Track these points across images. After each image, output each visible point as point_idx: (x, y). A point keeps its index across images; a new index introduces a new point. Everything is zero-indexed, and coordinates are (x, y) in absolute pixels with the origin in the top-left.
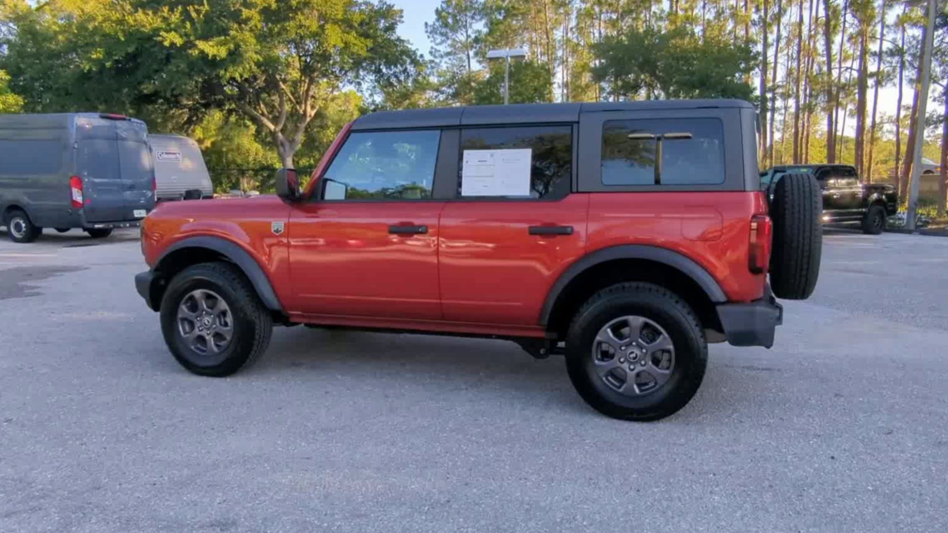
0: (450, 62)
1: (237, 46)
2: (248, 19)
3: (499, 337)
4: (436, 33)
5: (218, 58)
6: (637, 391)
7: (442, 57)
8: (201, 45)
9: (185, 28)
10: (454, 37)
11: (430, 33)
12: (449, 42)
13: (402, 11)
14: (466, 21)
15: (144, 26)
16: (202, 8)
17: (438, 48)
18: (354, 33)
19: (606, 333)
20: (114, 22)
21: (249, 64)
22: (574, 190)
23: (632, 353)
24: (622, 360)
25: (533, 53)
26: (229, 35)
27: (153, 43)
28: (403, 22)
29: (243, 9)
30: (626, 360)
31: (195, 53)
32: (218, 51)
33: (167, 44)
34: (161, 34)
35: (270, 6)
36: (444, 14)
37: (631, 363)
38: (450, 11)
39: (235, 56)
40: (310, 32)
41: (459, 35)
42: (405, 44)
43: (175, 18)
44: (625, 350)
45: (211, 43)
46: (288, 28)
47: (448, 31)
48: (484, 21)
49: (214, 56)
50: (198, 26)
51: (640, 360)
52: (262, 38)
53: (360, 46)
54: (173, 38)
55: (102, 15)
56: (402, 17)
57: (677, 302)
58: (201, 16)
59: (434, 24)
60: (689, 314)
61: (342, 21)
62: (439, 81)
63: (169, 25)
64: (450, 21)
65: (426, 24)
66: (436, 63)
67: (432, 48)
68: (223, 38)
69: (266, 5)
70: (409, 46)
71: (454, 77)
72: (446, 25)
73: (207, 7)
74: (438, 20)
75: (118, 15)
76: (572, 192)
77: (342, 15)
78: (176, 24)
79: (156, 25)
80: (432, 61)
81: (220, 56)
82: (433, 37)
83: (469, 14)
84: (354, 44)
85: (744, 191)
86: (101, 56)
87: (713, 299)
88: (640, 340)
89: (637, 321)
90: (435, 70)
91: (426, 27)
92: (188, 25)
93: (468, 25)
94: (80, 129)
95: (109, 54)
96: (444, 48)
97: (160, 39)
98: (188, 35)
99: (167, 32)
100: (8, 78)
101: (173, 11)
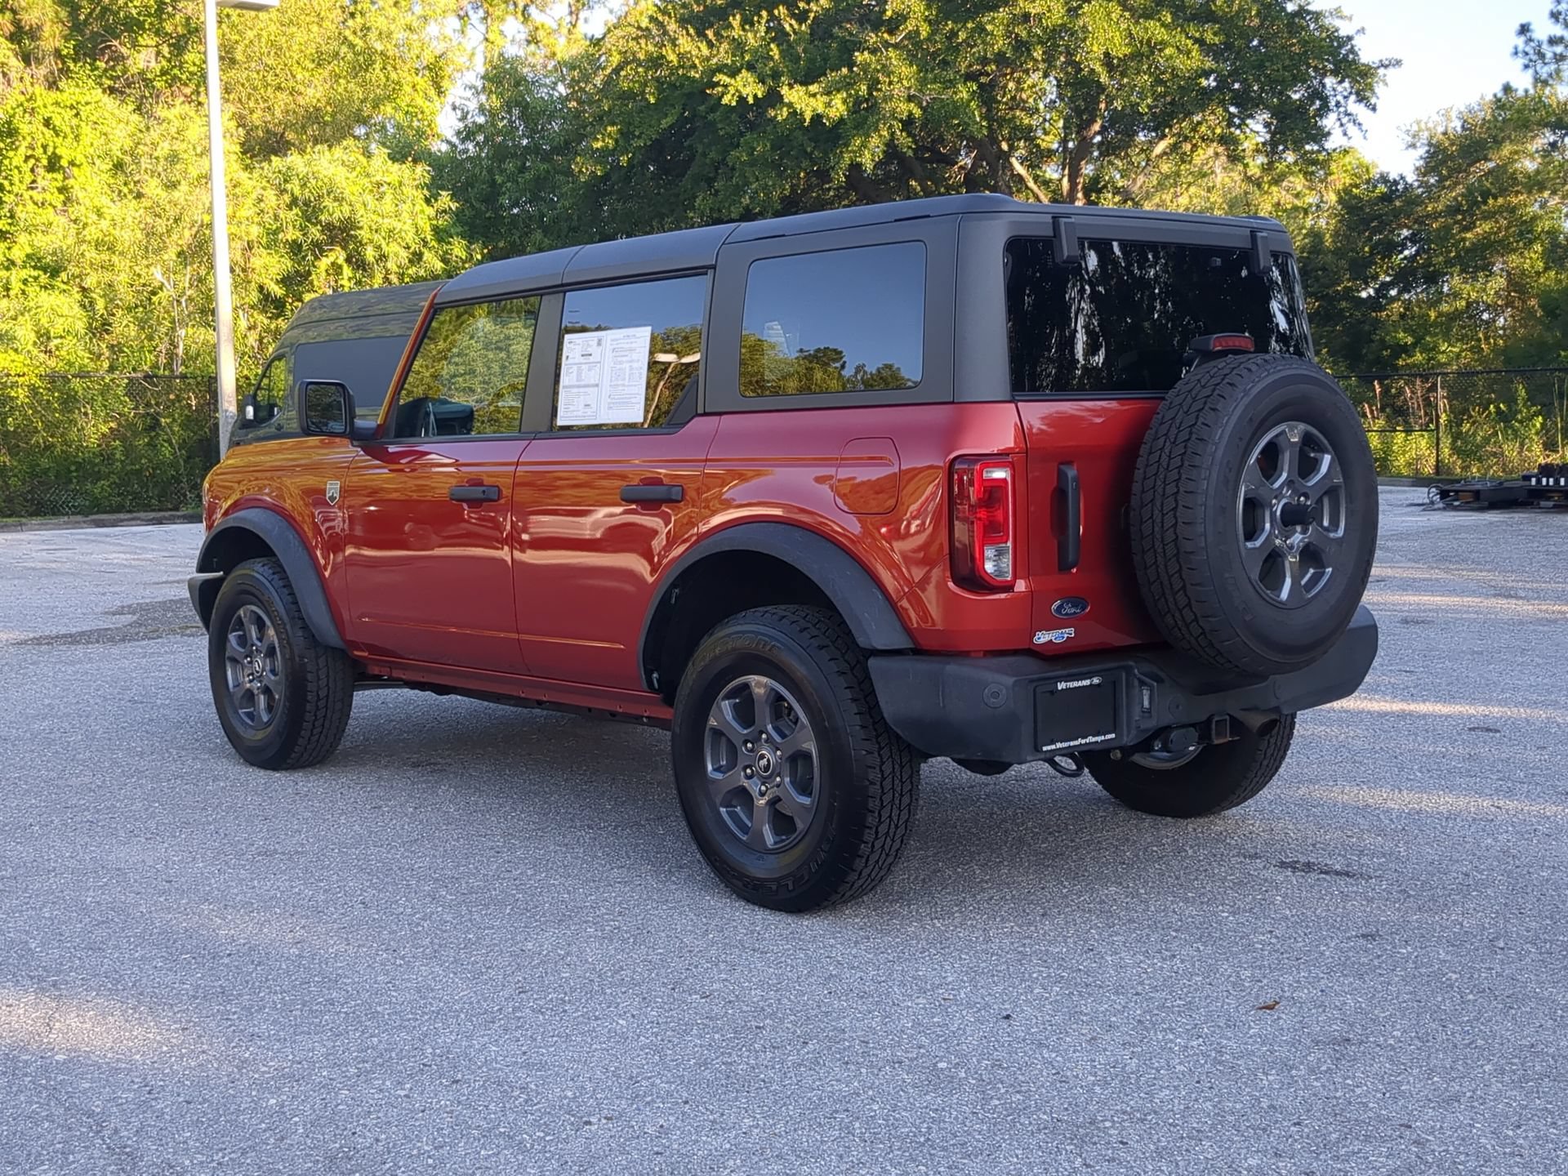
1: (873, 86)
5: (827, 122)
8: (794, 95)
9: (772, 58)
15: (694, 66)
20: (642, 64)
21: (890, 127)
26: (855, 62)
31: (781, 114)
32: (828, 105)
33: (730, 100)
34: (718, 79)
39: (864, 113)
43: (754, 38)
45: (813, 88)
49: (817, 118)
50: (798, 51)
54: (748, 87)
55: (620, 53)
63: (741, 56)
68: (845, 70)
75: (651, 48)
78: (753, 53)
79: (714, 61)
81: (828, 119)
86: (611, 143)
92: (775, 51)
95: (626, 135)
97: (717, 91)
98: (776, 75)
99: (733, 72)
100: (454, 205)
101: (752, 25)
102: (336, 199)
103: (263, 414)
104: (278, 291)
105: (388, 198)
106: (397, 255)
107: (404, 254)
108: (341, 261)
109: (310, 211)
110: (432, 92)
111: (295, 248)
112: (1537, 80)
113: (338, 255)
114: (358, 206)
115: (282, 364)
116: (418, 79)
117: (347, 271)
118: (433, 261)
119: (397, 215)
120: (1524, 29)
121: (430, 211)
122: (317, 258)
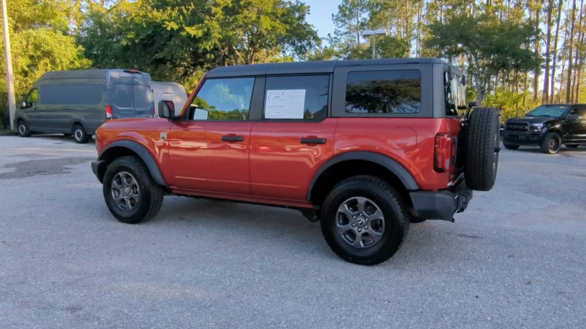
0: (346, 38)
1: (209, 29)
2: (216, 14)
3: (290, 207)
4: (338, 20)
5: (197, 37)
6: (362, 245)
7: (341, 35)
8: (188, 29)
9: (180, 19)
10: (349, 22)
11: (335, 20)
12: (347, 26)
13: (309, 7)
14: (357, 13)
15: (157, 19)
16: (190, 7)
17: (340, 29)
18: (278, 21)
19: (344, 208)
20: (141, 16)
21: (214, 40)
22: (329, 116)
23: (360, 220)
24: (353, 225)
25: (398, 32)
26: (204, 23)
27: (162, 28)
28: (310, 14)
29: (213, 8)
30: (356, 225)
31: (184, 34)
32: (197, 33)
33: (169, 29)
34: (165, 23)
35: (228, 5)
36: (344, 8)
37: (359, 227)
38: (348, 7)
39: (207, 35)
40: (252, 21)
41: (353, 21)
42: (310, 27)
43: (175, 13)
44: (355, 219)
45: (193, 28)
46: (238, 19)
47: (346, 19)
48: (368, 12)
49: (195, 36)
50: (187, 18)
51: (364, 226)
52: (223, 25)
53: (282, 29)
54: (173, 26)
55: (135, 13)
56: (309, 11)
57: (386, 189)
58: (189, 12)
59: (338, 15)
60: (394, 197)
61: (272, 13)
62: (339, 50)
63: (171, 18)
64: (347, 12)
65: (333, 15)
66: (338, 39)
67: (336, 30)
68: (201, 25)
69: (226, 5)
70: (313, 28)
71: (348, 47)
72: (345, 15)
73: (193, 7)
74: (340, 12)
75: (143, 13)
76: (327, 117)
77: (272, 10)
78: (175, 17)
79: (164, 18)
80: (335, 38)
81: (198, 36)
82: (337, 23)
83: (359, 8)
84: (279, 28)
85: (433, 118)
86: (133, 36)
87: (408, 188)
88: (364, 212)
89: (362, 200)
90: (337, 44)
91: (333, 17)
92: (181, 17)
93: (359, 15)
94: (111, 78)
95: (138, 35)
96: (343, 30)
97: (165, 26)
98: (181, 24)
99: (170, 22)
100: (84, 49)
101: (174, 10)
102: (46, 44)
103: (29, 105)
104: (27, 69)
105: (63, 45)
106: (66, 62)
107: (68, 61)
108: (48, 62)
109: (37, 47)
110: (66, 18)
111: (31, 57)
112: (331, 45)
113: (47, 60)
114: (54, 47)
115: (36, 91)
116: (62, 13)
117: (49, 65)
118: (77, 64)
119: (66, 50)
120: (329, 35)
121: (76, 50)
122: (39, 60)
